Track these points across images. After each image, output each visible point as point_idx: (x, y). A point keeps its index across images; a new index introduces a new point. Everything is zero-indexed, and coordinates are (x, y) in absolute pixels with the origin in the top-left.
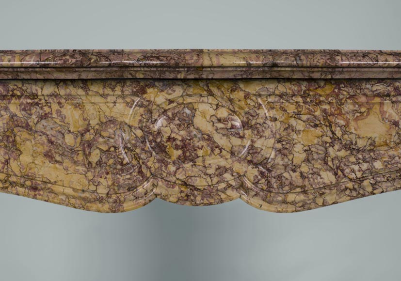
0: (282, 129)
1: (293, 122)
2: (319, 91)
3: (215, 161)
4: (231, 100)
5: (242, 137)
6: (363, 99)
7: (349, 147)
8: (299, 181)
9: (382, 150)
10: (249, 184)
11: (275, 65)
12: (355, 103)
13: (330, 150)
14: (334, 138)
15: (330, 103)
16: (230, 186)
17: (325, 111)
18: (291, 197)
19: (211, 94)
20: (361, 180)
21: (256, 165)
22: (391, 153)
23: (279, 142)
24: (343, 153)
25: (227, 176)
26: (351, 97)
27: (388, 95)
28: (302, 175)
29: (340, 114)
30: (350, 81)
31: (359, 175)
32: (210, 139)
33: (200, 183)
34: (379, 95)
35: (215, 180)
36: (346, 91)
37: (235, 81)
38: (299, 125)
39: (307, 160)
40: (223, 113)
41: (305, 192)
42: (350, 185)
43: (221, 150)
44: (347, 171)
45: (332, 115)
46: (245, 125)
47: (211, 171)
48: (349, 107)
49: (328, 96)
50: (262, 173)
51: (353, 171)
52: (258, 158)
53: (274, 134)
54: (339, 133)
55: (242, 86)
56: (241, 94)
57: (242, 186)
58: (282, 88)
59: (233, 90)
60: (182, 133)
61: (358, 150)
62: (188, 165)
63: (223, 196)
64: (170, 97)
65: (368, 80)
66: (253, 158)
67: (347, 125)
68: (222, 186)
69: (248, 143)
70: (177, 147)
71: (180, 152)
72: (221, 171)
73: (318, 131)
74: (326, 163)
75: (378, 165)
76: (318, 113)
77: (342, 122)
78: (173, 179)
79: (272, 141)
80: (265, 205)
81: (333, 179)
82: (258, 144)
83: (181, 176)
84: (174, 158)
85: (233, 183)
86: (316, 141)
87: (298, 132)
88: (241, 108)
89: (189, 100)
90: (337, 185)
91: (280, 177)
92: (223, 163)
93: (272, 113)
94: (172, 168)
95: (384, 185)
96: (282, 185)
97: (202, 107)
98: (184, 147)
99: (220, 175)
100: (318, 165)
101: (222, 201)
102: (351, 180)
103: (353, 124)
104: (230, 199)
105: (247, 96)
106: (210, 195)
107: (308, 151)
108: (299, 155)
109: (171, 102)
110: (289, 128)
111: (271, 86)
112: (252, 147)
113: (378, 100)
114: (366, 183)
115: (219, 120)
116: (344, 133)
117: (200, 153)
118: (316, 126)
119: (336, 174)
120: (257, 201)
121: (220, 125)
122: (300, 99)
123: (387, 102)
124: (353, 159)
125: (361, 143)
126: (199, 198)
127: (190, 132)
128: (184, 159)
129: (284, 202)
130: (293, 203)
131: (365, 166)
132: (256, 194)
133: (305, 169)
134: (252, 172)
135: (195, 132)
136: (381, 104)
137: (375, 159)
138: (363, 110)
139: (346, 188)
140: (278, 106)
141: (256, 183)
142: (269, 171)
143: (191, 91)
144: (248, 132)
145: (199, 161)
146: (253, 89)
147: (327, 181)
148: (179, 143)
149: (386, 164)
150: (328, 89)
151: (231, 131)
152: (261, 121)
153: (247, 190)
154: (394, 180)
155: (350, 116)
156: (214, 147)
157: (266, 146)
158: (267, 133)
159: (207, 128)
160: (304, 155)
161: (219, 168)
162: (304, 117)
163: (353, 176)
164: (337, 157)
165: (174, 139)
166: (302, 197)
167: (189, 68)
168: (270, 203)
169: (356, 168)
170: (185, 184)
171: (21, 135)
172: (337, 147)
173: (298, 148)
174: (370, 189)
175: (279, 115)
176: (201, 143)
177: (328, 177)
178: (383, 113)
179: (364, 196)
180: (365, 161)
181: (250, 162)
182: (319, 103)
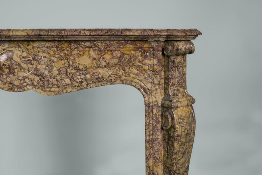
0: (48, 61)
1: (52, 58)
2: (63, 46)
3: (22, 74)
4: (27, 49)
5: (33, 64)
6: (81, 49)
7: (76, 68)
8: (56, 83)
9: (90, 70)
10: (36, 84)
11: (40, 35)
12: (78, 50)
13: (68, 70)
14: (70, 65)
15: (68, 51)
16: (28, 84)
17: (65, 54)
18: (53, 89)
19: (19, 47)
20: (82, 82)
21: (38, 76)
22: (94, 71)
23: (47, 66)
24: (73, 71)
25: (27, 80)
26: (76, 48)
27: (91, 47)
28: (57, 81)
29: (72, 55)
30: (75, 41)
31: (80, 80)
32: (19, 65)
33: (16, 83)
34: (87, 47)
35: (22, 82)
36: (74, 46)
37: (29, 41)
38: (55, 59)
39: (59, 74)
40: (25, 54)
41: (58, 87)
42: (77, 84)
43: (24, 69)
44: (75, 78)
45: (68, 55)
46: (34, 59)
47: (20, 78)
48: (75, 52)
49: (66, 48)
50: (40, 79)
51: (78, 79)
52: (39, 73)
53: (45, 63)
54: (71, 63)
55: (31, 43)
56: (31, 47)
57: (33, 84)
58: (47, 44)
59: (28, 45)
60: (8, 62)
61: (80, 70)
62: (11, 76)
63: (26, 88)
64: (3, 48)
65: (83, 41)
66: (37, 72)
67: (75, 59)
68: (25, 84)
69: (34, 67)
70: (7, 68)
71: (8, 70)
72: (24, 78)
73: (63, 62)
74: (67, 75)
75: (88, 76)
76: (62, 55)
77: (73, 58)
78: (5, 81)
79: (44, 66)
80: (43, 92)
81: (70, 82)
82: (39, 67)
83: (8, 80)
84: (6, 72)
85: (29, 83)
86: (62, 66)
87: (54, 62)
88: (31, 52)
89: (11, 49)
90: (72, 84)
91: (48, 81)
92: (25, 75)
93: (44, 55)
94: (5, 77)
95: (92, 85)
96: (49, 84)
97: (16, 52)
98: (9, 68)
99: (24, 80)
100: (64, 76)
101: (25, 90)
102: (77, 82)
103: (77, 59)
104: (28, 89)
105: (34, 48)
106: (20, 88)
107: (59, 70)
108: (55, 72)
109: (4, 50)
110: (51, 60)
111: (43, 44)
112: (36, 68)
113: (87, 49)
114: (83, 84)
115: (23, 57)
116: (73, 63)
117: (16, 70)
118: (62, 60)
119: (71, 80)
120: (39, 90)
121: (23, 59)
122: (55, 49)
123: (91, 50)
124: (78, 74)
125: (81, 67)
126: (16, 89)
128: (10, 73)
129: (50, 91)
130: (54, 92)
131: (83, 77)
132: (39, 88)
133: (58, 77)
134: (37, 79)
135: (13, 62)
136: (89, 51)
137: (87, 74)
138: (81, 53)
139: (75, 86)
140: (46, 52)
141: (38, 83)
142: (44, 78)
143: (11, 45)
144: (35, 62)
145: (16, 74)
146: (36, 44)
147: (67, 83)
148: (7, 66)
149: (92, 76)
150: (66, 45)
151: (29, 62)
152: (39, 58)
153: (35, 86)
154: (95, 82)
155: (76, 56)
156: (21, 68)
157: (42, 68)
158: (42, 62)
159: (18, 60)
160: (57, 72)
161: (24, 77)
162: (57, 56)
163: (78, 81)
164: (71, 73)
165: (5, 65)
166: (57, 89)
167: (6, 36)
168: (45, 91)
169: (79, 77)
170: (10, 83)
172: (71, 68)
173: (55, 69)
174: (85, 86)
175: (47, 55)
176: (16, 67)
177: (67, 81)
178: (89, 54)
179: (83, 89)
180: (83, 74)
181: (36, 74)
182: (63, 50)
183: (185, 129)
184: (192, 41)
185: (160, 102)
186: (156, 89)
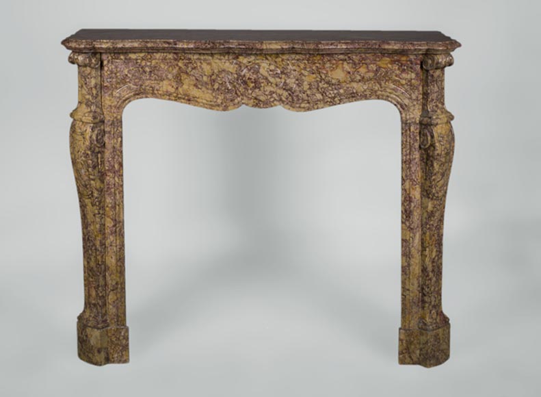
0: (298, 75)
1: (303, 71)
2: (315, 58)
3: (269, 89)
4: (276, 62)
5: (281, 78)
6: (334, 62)
7: (328, 83)
8: (306, 98)
9: (344, 84)
10: (284, 99)
11: (294, 48)
12: (331, 63)
13: (320, 84)
14: (322, 79)
15: (320, 63)
16: (275, 100)
17: (317, 67)
18: (303, 105)
19: (267, 59)
20: (334, 98)
21: (287, 90)
22: (348, 86)
23: (297, 80)
24: (326, 86)
25: (274, 95)
26: (329, 61)
27: (346, 60)
28: (307, 95)
29: (324, 68)
30: (328, 55)
31: (333, 95)
32: (267, 79)
33: (262, 98)
34: (341, 60)
35: (269, 97)
36: (326, 58)
37: (277, 54)
38: (306, 73)
39: (310, 89)
40: (272, 67)
41: (309, 103)
42: (329, 100)
43: (272, 83)
44: (328, 94)
45: (320, 69)
46: (282, 73)
47: (267, 93)
48: (328, 65)
49: (319, 60)
50: (290, 94)
51: (330, 94)
52: (288, 87)
53: (295, 77)
54: (323, 77)
55: (280, 55)
56: (280, 59)
57: (281, 100)
58: (298, 57)
59: (276, 58)
60: (255, 76)
61: (333, 84)
62: (257, 90)
63: (273, 104)
64: (249, 60)
65: (336, 54)
66: (286, 87)
67: (327, 73)
68: (272, 99)
69: (283, 81)
70: (252, 82)
71: (253, 85)
72: (272, 93)
73: (314, 76)
74: (318, 90)
75: (342, 91)
76: (314, 68)
77: (325, 72)
78: (250, 96)
79: (294, 80)
80: (291, 108)
81: (321, 97)
82: (288, 81)
83: (254, 95)
84: (251, 87)
85: (277, 98)
86: (313, 80)
87: (305, 76)
88: (280, 65)
89: (257, 61)
90: (323, 99)
91: (297, 96)
92: (272, 89)
93: (294, 68)
94: (250, 92)
95: (345, 100)
96: (298, 100)
97: (263, 65)
98: (255, 82)
99: (271, 95)
100: (315, 91)
101: (272, 106)
102: (329, 98)
103: (330, 73)
104: (275, 105)
105: (283, 60)
106: (267, 104)
107: (310, 84)
108: (306, 86)
109: (250, 62)
110: (301, 74)
111: (293, 56)
112: (285, 82)
113: (341, 62)
114: (336, 99)
115: (271, 71)
116: (326, 77)
117: (262, 85)
118: (313, 73)
119: (322, 95)
120: (288, 106)
121: (271, 73)
122: (306, 62)
123: (345, 63)
124: (330, 88)
125: (334, 81)
126: (262, 105)
127: (258, 76)
128: (255, 87)
129: (300, 107)
130: (304, 108)
131: (336, 92)
132: (287, 104)
133: (309, 92)
134: (285, 94)
135: (260, 76)
136: (343, 64)
137: (340, 89)
138: (334, 66)
139: (327, 102)
140: (296, 64)
141: (287, 99)
142: (293, 93)
143: (258, 58)
144: (283, 76)
145: (262, 89)
146: (285, 57)
147: (319, 98)
148: (253, 80)
149: (345, 91)
150: (318, 57)
151: (276, 75)
152: (289, 71)
153: (283, 102)
154: (349, 98)
155: (328, 69)
156: (268, 82)
157: (292, 82)
158: (292, 76)
159: (266, 74)
160: (308, 87)
161: (271, 92)
162: (308, 70)
163: (330, 96)
164: (323, 88)
165: (251, 79)
166: (308, 105)
167: (257, 50)
168: (293, 107)
169: (332, 92)
170: (256, 99)
171: (184, 76)
172: (323, 83)
173: (305, 83)
174: (338, 102)
175: (297, 69)
176: (263, 81)
177: (319, 96)
178: (343, 68)
179: (335, 105)
180: (336, 89)
181: (284, 89)
182: (315, 63)
183: (445, 148)
184: (452, 53)
185: (418, 119)
186: (414, 105)
